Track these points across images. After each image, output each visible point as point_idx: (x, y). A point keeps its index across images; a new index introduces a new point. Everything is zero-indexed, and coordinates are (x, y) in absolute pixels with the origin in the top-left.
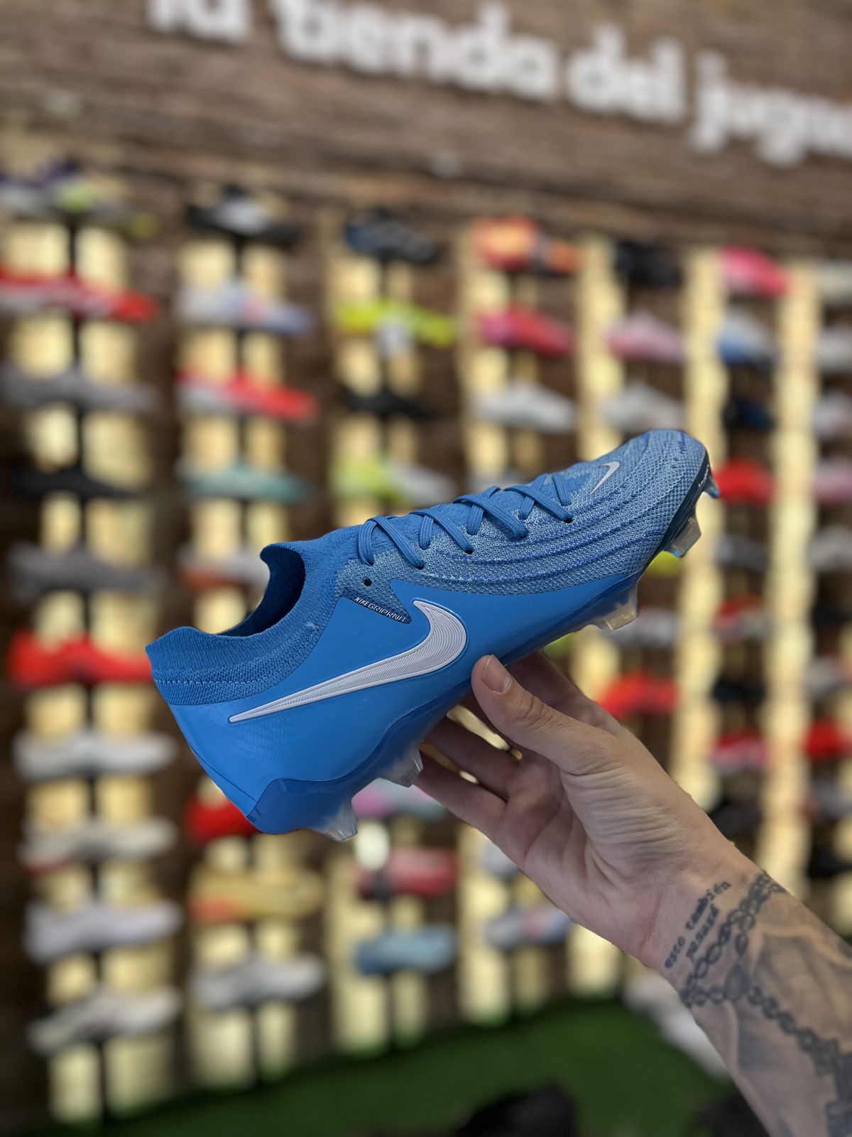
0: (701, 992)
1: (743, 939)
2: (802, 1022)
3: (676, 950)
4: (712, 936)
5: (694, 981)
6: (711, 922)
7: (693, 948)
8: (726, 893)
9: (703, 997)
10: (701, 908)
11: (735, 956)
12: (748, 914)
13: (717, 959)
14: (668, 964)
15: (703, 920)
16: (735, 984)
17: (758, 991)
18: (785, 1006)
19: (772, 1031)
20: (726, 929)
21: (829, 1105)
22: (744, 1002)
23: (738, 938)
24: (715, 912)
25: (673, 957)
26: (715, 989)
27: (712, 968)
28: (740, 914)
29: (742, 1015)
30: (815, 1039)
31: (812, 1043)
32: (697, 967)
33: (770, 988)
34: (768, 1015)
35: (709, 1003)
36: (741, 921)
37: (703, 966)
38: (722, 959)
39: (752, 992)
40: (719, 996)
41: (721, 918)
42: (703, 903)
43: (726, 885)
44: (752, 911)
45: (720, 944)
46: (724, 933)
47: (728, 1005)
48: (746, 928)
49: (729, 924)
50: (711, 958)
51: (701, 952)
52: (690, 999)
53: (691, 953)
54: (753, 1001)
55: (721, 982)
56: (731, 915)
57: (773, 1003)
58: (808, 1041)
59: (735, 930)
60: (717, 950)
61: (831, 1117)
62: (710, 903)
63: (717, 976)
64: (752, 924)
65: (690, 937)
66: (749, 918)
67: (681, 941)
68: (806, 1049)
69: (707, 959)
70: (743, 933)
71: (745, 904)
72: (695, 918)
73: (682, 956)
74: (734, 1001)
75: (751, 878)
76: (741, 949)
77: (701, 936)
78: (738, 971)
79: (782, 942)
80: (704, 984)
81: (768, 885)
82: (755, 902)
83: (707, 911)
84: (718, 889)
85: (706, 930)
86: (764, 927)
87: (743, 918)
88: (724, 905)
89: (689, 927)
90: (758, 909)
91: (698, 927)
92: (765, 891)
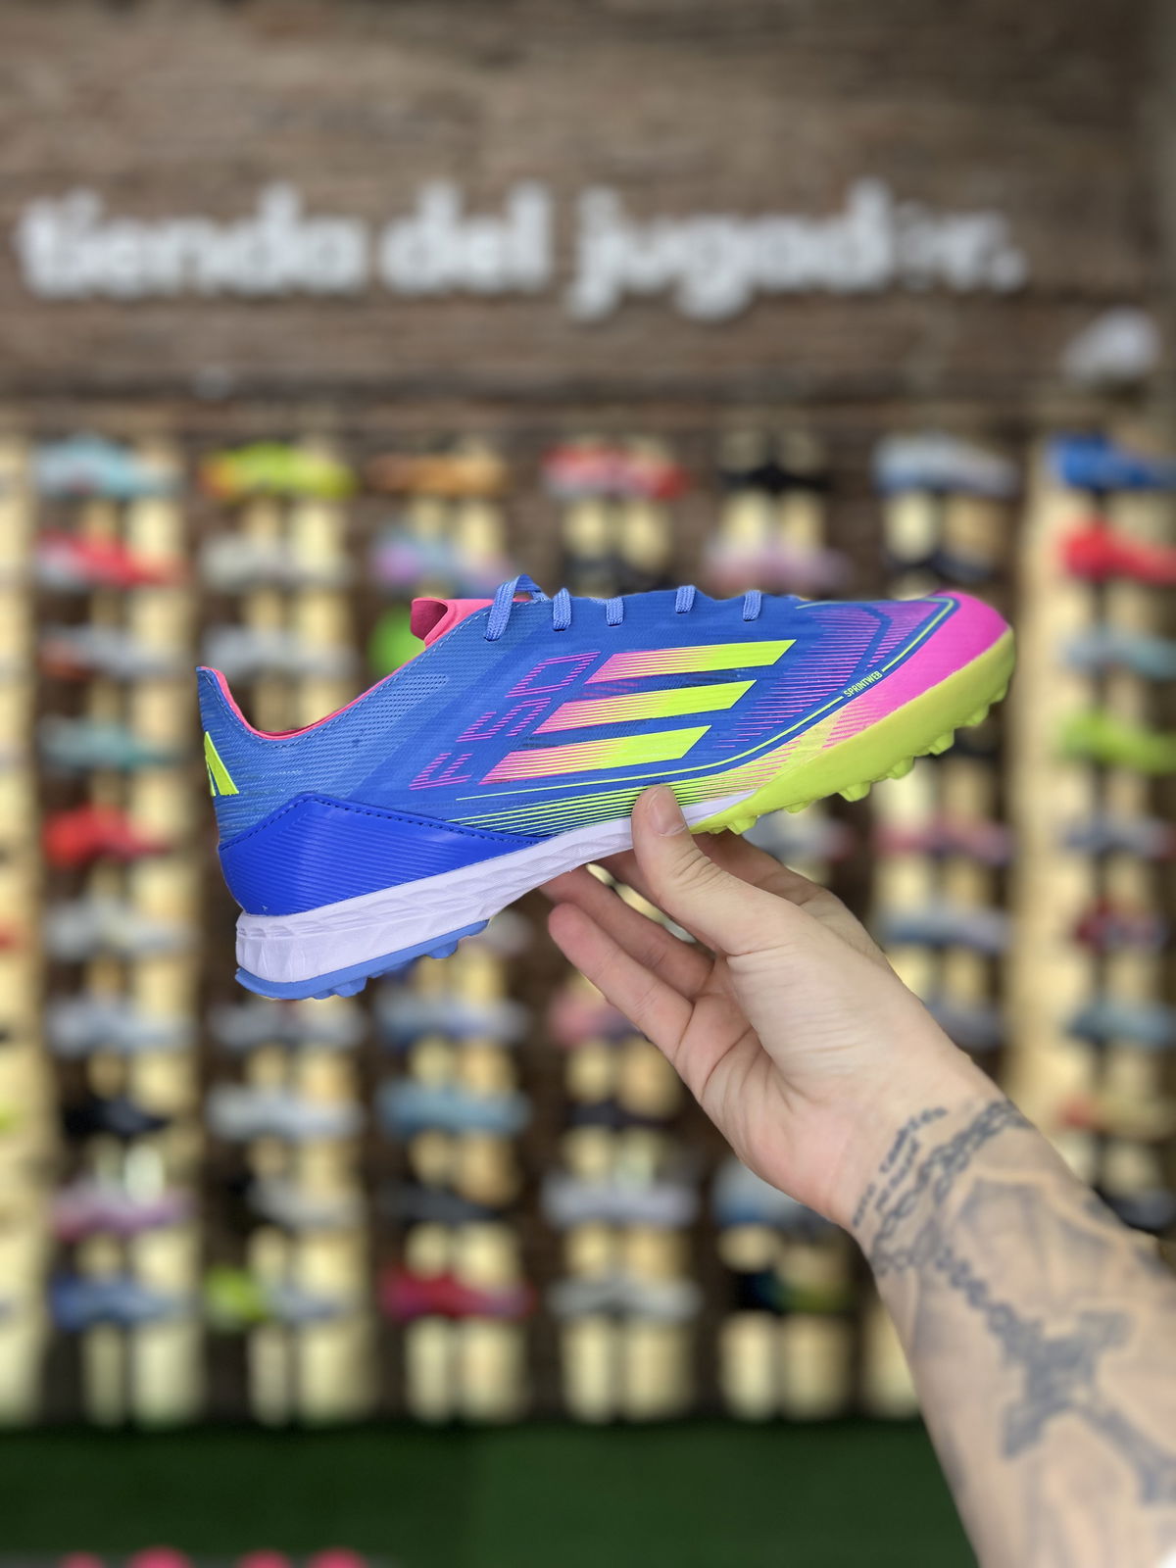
0: (886, 1257)
1: (944, 1184)
2: (998, 1293)
3: (863, 1202)
4: (909, 1181)
5: (879, 1243)
6: (909, 1161)
7: (884, 1198)
8: (938, 1122)
9: (885, 1264)
10: (898, 1145)
12: (959, 1151)
13: (909, 1211)
14: (856, 1222)
15: (901, 1160)
16: (924, 1244)
17: (949, 1252)
18: (980, 1270)
19: (955, 1304)
20: (926, 1170)
21: (1010, 1410)
22: (930, 1268)
23: (938, 1183)
24: (915, 1147)
25: (861, 1210)
26: (900, 1252)
27: (902, 1224)
28: (949, 1151)
29: (925, 1286)
30: (1012, 1318)
31: (1006, 1323)
32: (885, 1222)
33: (965, 1246)
34: (955, 1283)
35: (893, 1273)
36: (948, 1161)
37: (891, 1222)
38: (917, 1211)
39: (941, 1254)
40: (902, 1261)
41: (922, 1156)
42: (902, 1136)
43: (940, 1112)
44: (969, 1147)
45: (917, 1190)
46: (923, 1177)
47: (911, 1273)
48: (953, 1168)
49: (930, 1164)
50: (904, 1209)
51: (892, 1203)
53: (879, 1206)
54: (940, 1265)
55: (909, 1240)
56: (938, 1150)
57: (964, 1268)
58: (1001, 1319)
59: (937, 1172)
60: (912, 1200)
61: (1011, 1427)
62: (912, 1136)
63: (905, 1234)
64: (963, 1166)
65: (882, 1181)
66: (960, 1159)
67: (871, 1190)
68: (995, 1328)
69: (897, 1213)
70: (948, 1176)
71: (962, 1139)
72: (892, 1157)
73: (870, 1208)
75: (980, 1105)
76: (940, 1196)
77: (894, 1182)
78: (932, 1229)
79: (1001, 1190)
80: (890, 1246)
81: (1003, 1117)
82: (976, 1137)
83: (906, 1147)
84: (926, 1117)
85: (903, 1173)
86: (979, 1169)
87: (953, 1156)
88: (929, 1138)
89: (883, 1169)
90: (978, 1146)
91: (894, 1170)
92: (996, 1123)
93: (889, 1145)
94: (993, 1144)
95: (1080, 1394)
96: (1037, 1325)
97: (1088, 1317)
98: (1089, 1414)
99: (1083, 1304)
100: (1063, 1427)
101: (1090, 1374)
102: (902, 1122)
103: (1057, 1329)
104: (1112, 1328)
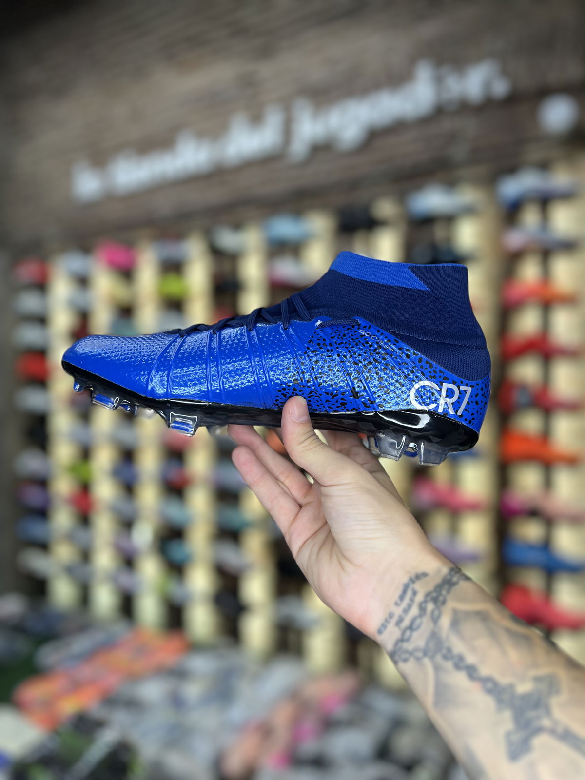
0: (407, 652)
1: (436, 613)
2: (485, 671)
3: (386, 621)
4: (414, 611)
5: (400, 644)
6: (412, 600)
7: (400, 620)
8: (424, 580)
9: (407, 656)
10: (405, 591)
11: (431, 625)
12: (440, 594)
13: (418, 627)
14: (380, 632)
15: (407, 600)
16: (432, 645)
17: (449, 650)
18: (470, 659)
19: (460, 679)
20: (423, 605)
21: (508, 735)
22: (439, 658)
23: (433, 612)
24: (415, 593)
25: (384, 626)
26: (417, 649)
27: (415, 634)
28: (434, 595)
29: (437, 669)
30: (496, 684)
31: (492, 687)
32: (403, 633)
33: (458, 646)
34: (458, 667)
35: (412, 661)
36: (435, 600)
37: (408, 633)
38: (423, 627)
39: (444, 651)
40: (420, 654)
41: (420, 598)
42: (406, 586)
43: (424, 574)
44: (444, 592)
45: (420, 616)
46: (422, 609)
47: (427, 661)
48: (439, 604)
49: (425, 601)
50: (415, 626)
51: (406, 622)
52: (397, 658)
53: (398, 623)
54: (445, 658)
55: (421, 643)
56: (428, 595)
57: (461, 658)
58: (490, 685)
59: (430, 606)
60: (418, 621)
61: (510, 743)
62: (411, 586)
63: (418, 640)
64: (444, 602)
65: (398, 611)
66: (441, 598)
67: (391, 616)
68: (489, 691)
69: (411, 628)
70: (438, 609)
71: (439, 587)
72: (402, 598)
73: (391, 626)
74: (432, 658)
75: (445, 570)
76: (435, 620)
77: (406, 611)
78: (434, 636)
79: (468, 614)
80: (408, 646)
81: (458, 575)
82: (446, 587)
83: (409, 593)
84: (419, 577)
85: (409, 606)
86: (452, 604)
87: (437, 596)
88: (422, 589)
89: (397, 604)
90: (448, 592)
91: (404, 604)
92: (455, 579)
93: (399, 592)
94: (456, 589)
95: (546, 722)
96: (511, 687)
97: (537, 679)
98: (552, 732)
99: (533, 673)
100: (540, 741)
101: (548, 711)
102: (405, 579)
103: (524, 688)
104: (551, 684)
